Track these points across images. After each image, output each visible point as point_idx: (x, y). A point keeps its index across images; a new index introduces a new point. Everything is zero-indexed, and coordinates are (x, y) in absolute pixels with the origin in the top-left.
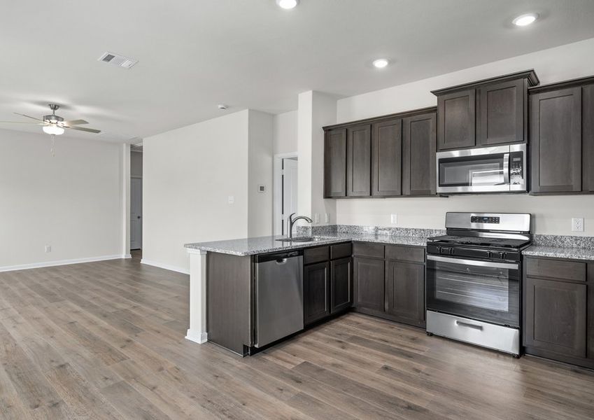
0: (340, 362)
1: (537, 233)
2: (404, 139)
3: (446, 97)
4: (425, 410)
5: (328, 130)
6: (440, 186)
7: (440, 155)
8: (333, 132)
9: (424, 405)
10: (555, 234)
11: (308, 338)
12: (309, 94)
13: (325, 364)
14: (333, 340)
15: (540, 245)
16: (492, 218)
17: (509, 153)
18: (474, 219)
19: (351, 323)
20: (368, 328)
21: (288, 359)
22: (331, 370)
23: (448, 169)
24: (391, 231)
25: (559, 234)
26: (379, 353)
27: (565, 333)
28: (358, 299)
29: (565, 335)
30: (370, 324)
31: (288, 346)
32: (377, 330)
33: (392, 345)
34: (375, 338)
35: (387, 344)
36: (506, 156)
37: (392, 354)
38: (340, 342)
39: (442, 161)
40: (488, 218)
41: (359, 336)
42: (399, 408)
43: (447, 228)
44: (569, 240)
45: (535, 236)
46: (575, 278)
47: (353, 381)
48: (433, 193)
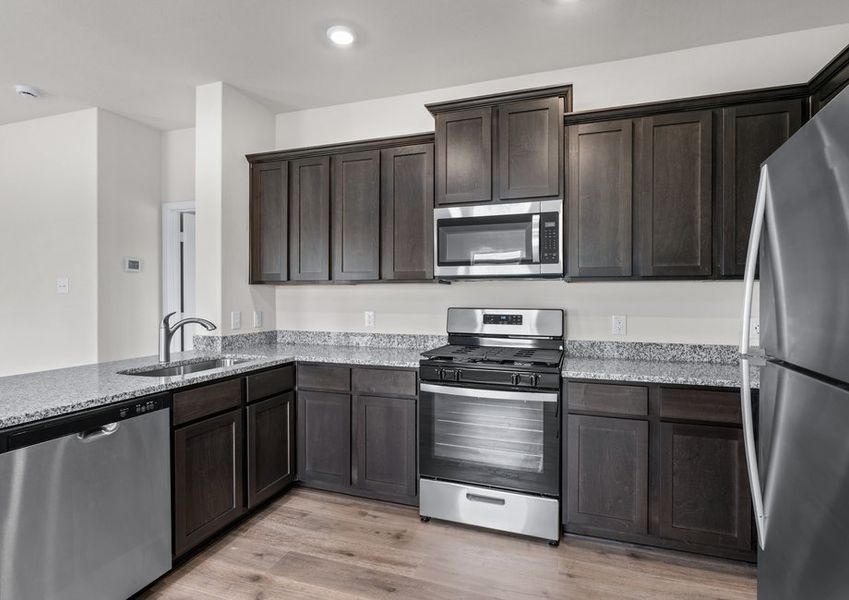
1: (570, 337)
2: (383, 183)
3: (448, 117)
5: (255, 160)
6: (440, 264)
7: (439, 213)
8: (264, 166)
10: (593, 339)
12: (217, 87)
14: (242, 577)
15: (574, 357)
16: (512, 316)
17: (540, 214)
18: (488, 319)
23: (452, 237)
24: (365, 339)
25: (596, 338)
27: (620, 498)
28: (307, 468)
29: (620, 501)
36: (536, 219)
38: (256, 578)
39: (443, 223)
40: (507, 316)
41: (299, 550)
43: (449, 334)
44: (609, 348)
45: (567, 342)
46: (634, 412)
48: (429, 276)
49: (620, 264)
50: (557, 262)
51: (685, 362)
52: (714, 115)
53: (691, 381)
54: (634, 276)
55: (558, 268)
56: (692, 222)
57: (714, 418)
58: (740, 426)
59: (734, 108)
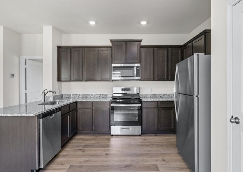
0: (87, 159)
2: (98, 57)
3: (115, 43)
4: (131, 165)
5: (60, 48)
7: (113, 65)
8: (63, 49)
9: (129, 163)
11: (63, 153)
13: (81, 162)
14: (76, 150)
15: (143, 97)
17: (136, 66)
19: (78, 139)
20: (88, 140)
21: (61, 168)
22: (86, 164)
24: (90, 95)
25: (146, 93)
26: (100, 149)
27: (153, 124)
28: (80, 128)
30: (87, 138)
31: (55, 161)
32: (92, 140)
33: (102, 144)
34: (93, 143)
35: (100, 144)
37: (104, 148)
38: (80, 150)
39: (114, 67)
40: (127, 89)
41: (86, 144)
42: (123, 168)
43: (113, 93)
44: (148, 95)
46: (155, 107)
47: (99, 165)
49: (151, 77)
50: (139, 77)
51: (162, 97)
52: (168, 49)
53: (165, 100)
54: (154, 80)
55: (139, 78)
56: (164, 70)
57: (169, 107)
58: (174, 108)
59: (171, 48)
